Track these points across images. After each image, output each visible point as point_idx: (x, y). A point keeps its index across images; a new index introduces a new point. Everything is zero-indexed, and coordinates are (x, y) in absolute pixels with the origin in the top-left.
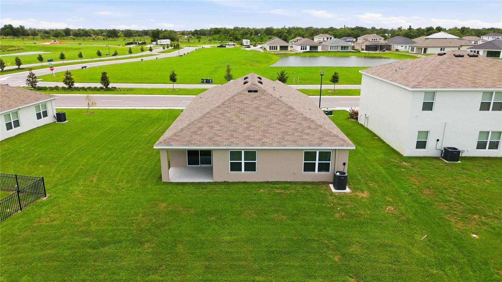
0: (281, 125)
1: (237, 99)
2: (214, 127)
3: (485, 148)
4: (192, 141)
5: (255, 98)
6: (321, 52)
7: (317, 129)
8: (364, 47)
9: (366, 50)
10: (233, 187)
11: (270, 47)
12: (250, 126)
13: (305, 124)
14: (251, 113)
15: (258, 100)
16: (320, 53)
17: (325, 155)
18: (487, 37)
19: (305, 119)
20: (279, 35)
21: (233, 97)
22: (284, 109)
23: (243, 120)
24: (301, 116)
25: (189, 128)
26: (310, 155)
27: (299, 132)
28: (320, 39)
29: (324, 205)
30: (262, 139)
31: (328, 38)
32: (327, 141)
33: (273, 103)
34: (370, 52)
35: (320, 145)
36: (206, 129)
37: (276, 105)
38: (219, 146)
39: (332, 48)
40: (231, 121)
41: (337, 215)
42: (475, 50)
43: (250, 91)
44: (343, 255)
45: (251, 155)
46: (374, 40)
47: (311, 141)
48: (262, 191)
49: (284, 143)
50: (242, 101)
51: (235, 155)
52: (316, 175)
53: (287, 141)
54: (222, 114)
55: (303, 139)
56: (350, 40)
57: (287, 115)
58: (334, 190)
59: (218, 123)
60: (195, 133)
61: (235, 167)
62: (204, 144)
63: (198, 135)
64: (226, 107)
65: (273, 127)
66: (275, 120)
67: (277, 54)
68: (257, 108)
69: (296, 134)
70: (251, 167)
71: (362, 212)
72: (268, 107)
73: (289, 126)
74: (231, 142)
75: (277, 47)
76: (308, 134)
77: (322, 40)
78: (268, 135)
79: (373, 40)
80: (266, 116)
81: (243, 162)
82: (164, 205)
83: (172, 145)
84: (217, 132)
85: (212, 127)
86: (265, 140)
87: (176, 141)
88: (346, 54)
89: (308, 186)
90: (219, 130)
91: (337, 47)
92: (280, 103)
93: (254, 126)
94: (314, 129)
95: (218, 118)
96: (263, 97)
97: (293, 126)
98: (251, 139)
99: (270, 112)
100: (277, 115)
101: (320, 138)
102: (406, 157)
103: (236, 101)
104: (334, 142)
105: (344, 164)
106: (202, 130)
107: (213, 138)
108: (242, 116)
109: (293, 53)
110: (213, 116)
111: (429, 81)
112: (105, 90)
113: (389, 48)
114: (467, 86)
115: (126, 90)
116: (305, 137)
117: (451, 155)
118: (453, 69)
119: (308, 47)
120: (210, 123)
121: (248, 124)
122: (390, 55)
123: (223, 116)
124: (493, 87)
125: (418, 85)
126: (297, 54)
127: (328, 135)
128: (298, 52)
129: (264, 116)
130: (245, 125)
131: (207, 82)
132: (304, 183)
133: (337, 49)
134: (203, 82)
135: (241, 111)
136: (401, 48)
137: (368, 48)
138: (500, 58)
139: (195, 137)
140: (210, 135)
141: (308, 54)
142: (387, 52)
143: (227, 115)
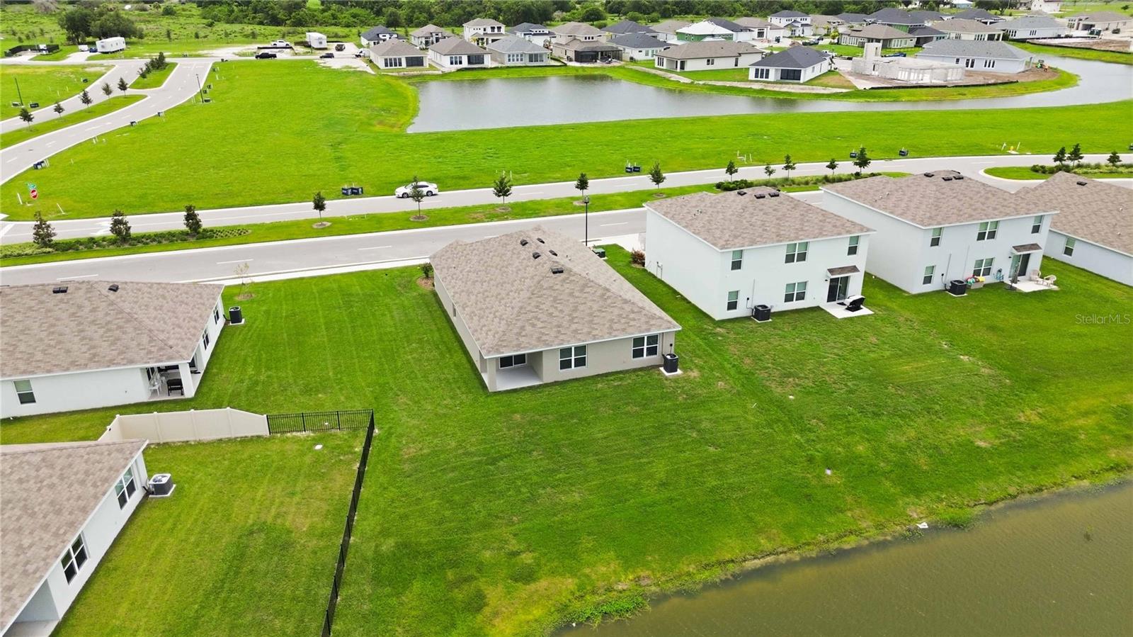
0: (603, 312)
1: (547, 285)
2: (536, 325)
3: (792, 300)
5: (564, 280)
6: (491, 68)
7: (639, 312)
8: (572, 55)
9: (577, 60)
10: (569, 386)
11: (386, 60)
12: (573, 318)
13: (627, 308)
14: (567, 300)
15: (568, 283)
16: (490, 71)
17: (653, 339)
18: (779, 18)
19: (626, 302)
21: (538, 283)
22: (600, 292)
23: (561, 311)
24: (620, 298)
25: (511, 330)
26: (638, 341)
28: (478, 31)
29: (665, 390)
30: (591, 332)
31: (494, 28)
32: (654, 325)
33: (585, 286)
34: (585, 65)
35: (647, 330)
36: (528, 328)
37: (590, 287)
38: (551, 346)
39: (511, 58)
40: (551, 315)
41: (680, 398)
42: (762, 67)
43: (554, 273)
44: (699, 431)
45: (581, 350)
46: (589, 38)
47: (640, 327)
48: (599, 386)
49: (613, 333)
50: (551, 287)
51: (566, 352)
52: (646, 360)
53: (616, 330)
54: (537, 307)
55: (631, 326)
56: (538, 30)
57: (605, 299)
58: (667, 374)
59: (537, 319)
60: (519, 334)
61: (565, 365)
62: (536, 347)
63: (524, 336)
64: (537, 297)
65: (598, 316)
66: (595, 307)
67: (404, 77)
68: (571, 294)
69: (623, 321)
70: (581, 362)
71: (700, 392)
72: (581, 291)
73: (612, 312)
74: (562, 340)
75: (400, 59)
76: (634, 320)
77: (482, 32)
78: (595, 326)
79: (586, 38)
80: (584, 303)
81: (573, 358)
82: (518, 416)
83: (503, 353)
84: (543, 330)
85: (534, 325)
86: (595, 331)
87: (505, 346)
88: (540, 73)
89: (640, 373)
90: (542, 328)
91: (522, 55)
92: (592, 284)
93: (576, 317)
95: (534, 312)
96: (573, 277)
97: (616, 311)
98: (580, 333)
99: (586, 298)
100: (595, 300)
101: (647, 323)
102: (718, 321)
103: (544, 287)
104: (660, 326)
105: (671, 345)
106: (524, 330)
107: (541, 337)
108: (560, 307)
109: (436, 72)
110: (528, 311)
111: (736, 237)
112: (197, 239)
113: (617, 55)
114: (772, 240)
115: (237, 234)
116: (632, 323)
117: (762, 313)
118: (756, 217)
119: (465, 59)
120: (530, 320)
121: (570, 315)
122: (621, 70)
123: (540, 310)
124: (797, 238)
125: (727, 244)
126: (444, 75)
127: (653, 319)
128: (446, 70)
129: (582, 304)
130: (567, 318)
131: (353, 193)
132: (635, 370)
133: (522, 60)
134: (346, 194)
135: (555, 300)
136: (639, 55)
137: (580, 57)
138: (801, 81)
139: (522, 339)
140: (537, 335)
141: (468, 75)
142: (616, 63)
143: (543, 307)
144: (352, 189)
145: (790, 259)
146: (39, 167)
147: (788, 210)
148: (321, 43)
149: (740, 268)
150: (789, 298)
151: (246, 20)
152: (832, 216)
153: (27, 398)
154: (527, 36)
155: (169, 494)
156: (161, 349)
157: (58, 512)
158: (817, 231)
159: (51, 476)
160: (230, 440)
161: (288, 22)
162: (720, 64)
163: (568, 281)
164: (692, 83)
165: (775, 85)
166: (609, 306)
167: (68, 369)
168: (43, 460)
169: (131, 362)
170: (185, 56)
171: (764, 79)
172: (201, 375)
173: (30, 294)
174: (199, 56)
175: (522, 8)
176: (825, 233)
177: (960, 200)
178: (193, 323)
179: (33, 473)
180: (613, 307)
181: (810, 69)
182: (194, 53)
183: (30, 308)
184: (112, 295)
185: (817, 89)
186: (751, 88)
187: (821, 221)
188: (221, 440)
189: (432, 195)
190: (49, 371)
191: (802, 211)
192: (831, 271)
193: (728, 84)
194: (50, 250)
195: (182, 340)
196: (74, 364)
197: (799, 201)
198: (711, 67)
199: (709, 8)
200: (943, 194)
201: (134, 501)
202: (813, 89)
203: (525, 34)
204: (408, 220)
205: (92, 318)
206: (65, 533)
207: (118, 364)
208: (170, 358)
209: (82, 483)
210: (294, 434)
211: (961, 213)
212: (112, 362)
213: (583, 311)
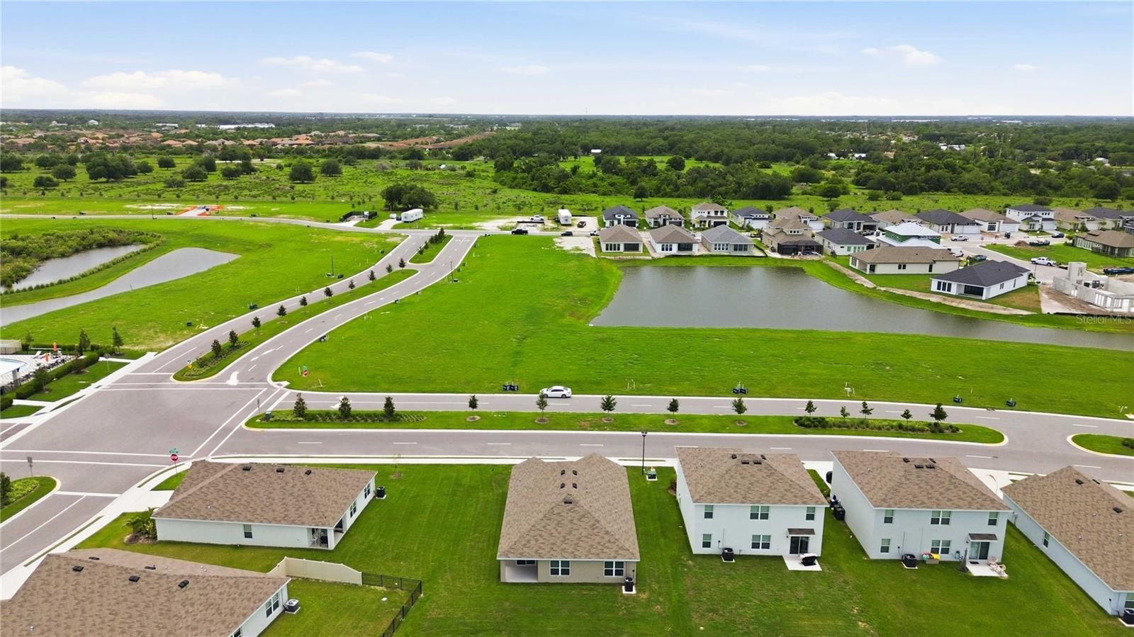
0: (588, 538)
1: (556, 511)
2: (539, 540)
3: (758, 548)
4: (524, 553)
5: (569, 510)
6: (697, 256)
7: (614, 543)
8: (776, 247)
9: (778, 252)
11: (607, 245)
12: (566, 540)
13: (607, 538)
14: (567, 526)
16: (696, 259)
17: (620, 564)
19: (607, 533)
20: (630, 180)
21: (552, 509)
22: (592, 523)
23: (560, 533)
24: (604, 530)
25: (521, 542)
26: (609, 564)
27: (602, 545)
28: (703, 214)
29: (614, 605)
30: (574, 552)
31: (717, 212)
32: (621, 554)
33: (584, 516)
34: (785, 257)
35: (615, 557)
36: (533, 542)
37: (586, 518)
38: (543, 558)
39: (717, 247)
40: (551, 534)
41: (621, 613)
42: (945, 281)
43: (566, 503)
45: (566, 564)
46: (795, 232)
47: (609, 554)
48: (573, 592)
49: (590, 556)
50: (559, 513)
51: (555, 563)
52: (613, 578)
53: (593, 554)
54: (544, 527)
56: (759, 215)
57: (594, 528)
58: (624, 592)
59: (541, 536)
60: (525, 545)
61: (555, 572)
62: (533, 556)
63: (528, 547)
64: (547, 520)
65: (583, 540)
66: (584, 533)
67: (619, 261)
68: (571, 521)
69: (600, 547)
70: (565, 572)
71: (638, 610)
72: (579, 520)
73: (594, 539)
74: (553, 555)
75: (619, 245)
76: (608, 548)
77: (706, 215)
78: (578, 548)
79: (791, 232)
81: (560, 568)
82: (508, 604)
83: (510, 557)
84: (541, 545)
85: (537, 540)
86: (576, 553)
87: (513, 553)
88: (741, 263)
89: (607, 588)
90: (543, 543)
91: (727, 245)
92: (589, 516)
93: (568, 539)
94: (612, 542)
95: (541, 530)
96: (577, 509)
97: (598, 539)
98: (566, 554)
99: (581, 525)
100: (586, 528)
101: (616, 552)
102: (693, 553)
104: (625, 556)
105: (633, 571)
106: (530, 543)
107: (539, 550)
108: (559, 529)
109: (648, 258)
110: (537, 529)
111: (710, 494)
112: (390, 421)
113: (820, 249)
114: (737, 501)
115: (416, 419)
116: (605, 550)
117: (728, 554)
118: (734, 480)
119: (675, 247)
120: (536, 536)
121: (564, 537)
122: (818, 266)
123: (546, 529)
124: (759, 502)
125: (700, 499)
126: (654, 260)
127: (621, 550)
128: (656, 256)
129: (576, 529)
130: (562, 539)
131: (510, 389)
132: (605, 584)
133: (727, 249)
134: (506, 390)
135: (558, 523)
136: (841, 251)
137: (782, 249)
138: (984, 298)
139: (525, 549)
140: (536, 548)
141: (673, 262)
142: (815, 257)
143: (549, 528)
144: (511, 386)
145: (754, 516)
146: (322, 340)
147: (763, 477)
148: (566, 220)
149: (712, 518)
150: (755, 546)
151: (524, 186)
152: (798, 487)
153: (248, 535)
154: (747, 220)
155: (294, 613)
156: (321, 518)
157: (232, 615)
158: (777, 498)
159: (235, 593)
160: (341, 584)
161: (556, 190)
162: (910, 269)
163: (572, 511)
164: (875, 288)
165: (954, 299)
167: (270, 522)
168: (235, 582)
169: (303, 523)
170: (461, 229)
171: (946, 292)
172: (344, 534)
173: (264, 471)
174: (472, 228)
175: (761, 184)
176: (783, 501)
177: (920, 488)
178: (345, 500)
179: (227, 590)
181: (998, 285)
182: (469, 225)
183: (263, 480)
184: (306, 478)
185: (997, 309)
186: (929, 300)
187: (785, 490)
188: (335, 582)
189: (566, 397)
190: (261, 522)
191: (774, 479)
192: (791, 531)
193: (909, 293)
194: (301, 419)
195: (334, 513)
196: (275, 520)
197: (776, 470)
198: (902, 271)
199: (962, 186)
200: (908, 480)
201: (275, 613)
202: (992, 308)
203: (745, 219)
204: (533, 421)
205: (291, 491)
206: (232, 627)
207: (295, 524)
208: (323, 525)
209: (249, 600)
210: (376, 587)
211: (915, 499)
212: (293, 522)
213: (575, 535)
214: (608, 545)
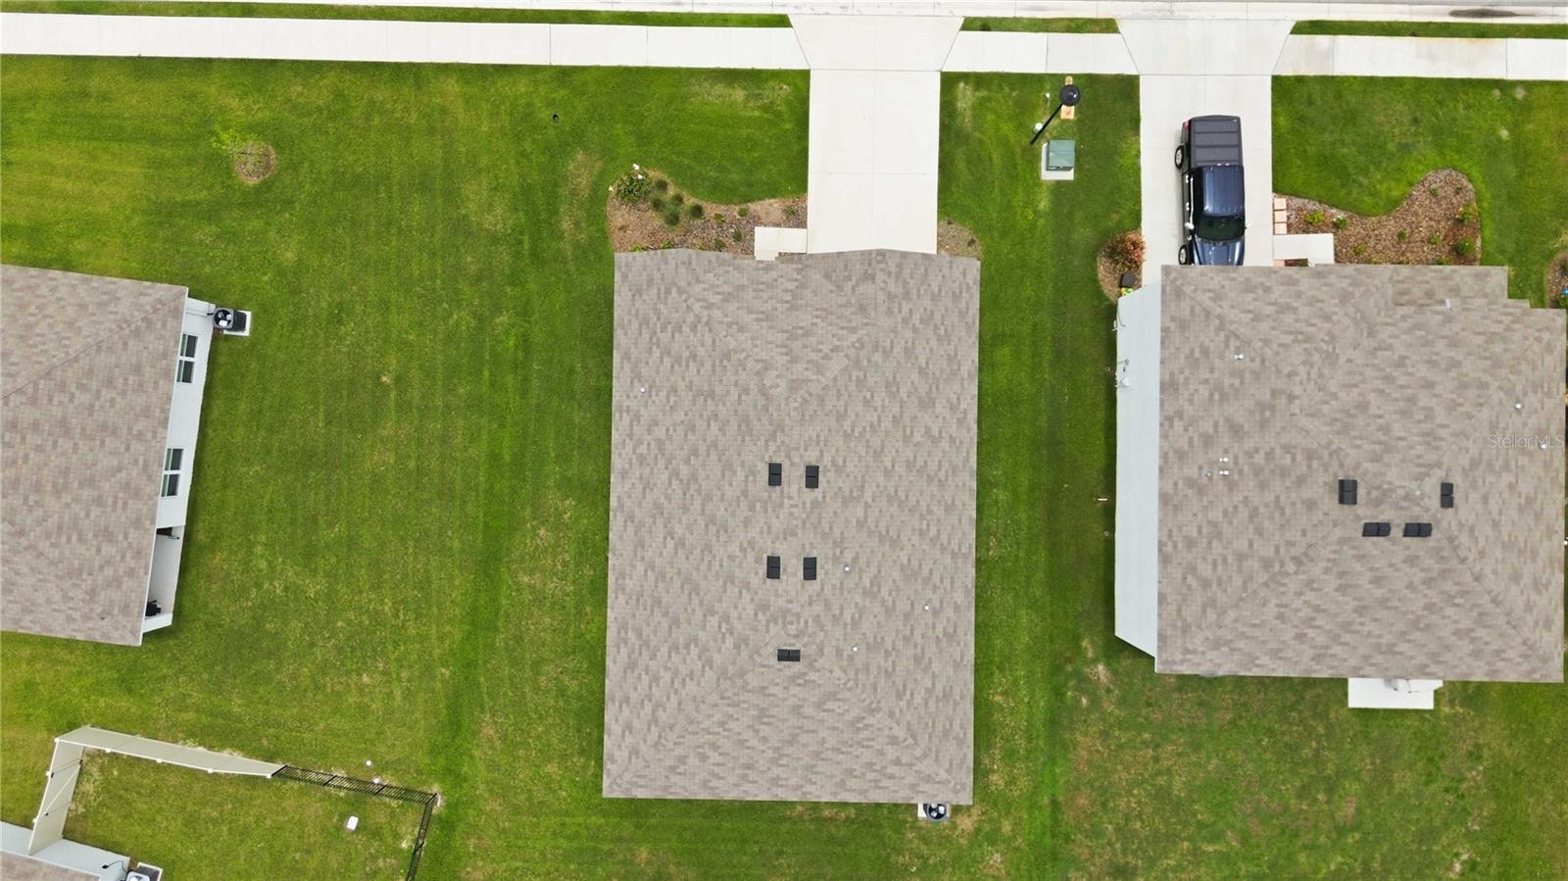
0: (843, 753)
1: (753, 682)
2: (709, 757)
4: (670, 787)
5: (793, 679)
7: (911, 765)
12: (781, 756)
13: (891, 753)
14: (784, 718)
15: (799, 685)
21: (742, 673)
22: (854, 713)
23: (765, 739)
27: (876, 771)
30: (802, 786)
32: (923, 792)
33: (833, 696)
35: (909, 800)
36: (693, 761)
37: (839, 700)
38: (722, 798)
40: (742, 743)
43: (781, 657)
47: (895, 791)
49: (845, 794)
50: (763, 687)
53: (852, 791)
54: (722, 724)
55: (880, 788)
57: (858, 729)
59: (715, 747)
60: (673, 769)
63: (680, 774)
64: (728, 705)
65: (828, 760)
66: (831, 742)
68: (796, 710)
69: (871, 776)
72: (819, 706)
73: (857, 757)
76: (892, 777)
78: (814, 778)
80: (813, 732)
84: (717, 770)
85: (703, 758)
86: (808, 788)
87: (641, 786)
90: (718, 765)
92: (847, 694)
93: (787, 755)
94: (907, 765)
95: (713, 733)
96: (812, 676)
97: (867, 756)
99: (822, 721)
100: (837, 728)
101: (913, 785)
103: (750, 687)
104: (936, 795)
106: (685, 764)
107: (709, 782)
108: (765, 730)
110: (704, 730)
116: (885, 783)
120: (699, 747)
121: (776, 749)
123: (725, 730)
127: (928, 782)
129: (809, 732)
130: (770, 754)
135: (763, 713)
139: (675, 779)
140: (702, 775)
143: (731, 725)
163: (801, 681)
166: (858, 743)
180: (867, 747)
213: (804, 745)
214: (892, 769)
